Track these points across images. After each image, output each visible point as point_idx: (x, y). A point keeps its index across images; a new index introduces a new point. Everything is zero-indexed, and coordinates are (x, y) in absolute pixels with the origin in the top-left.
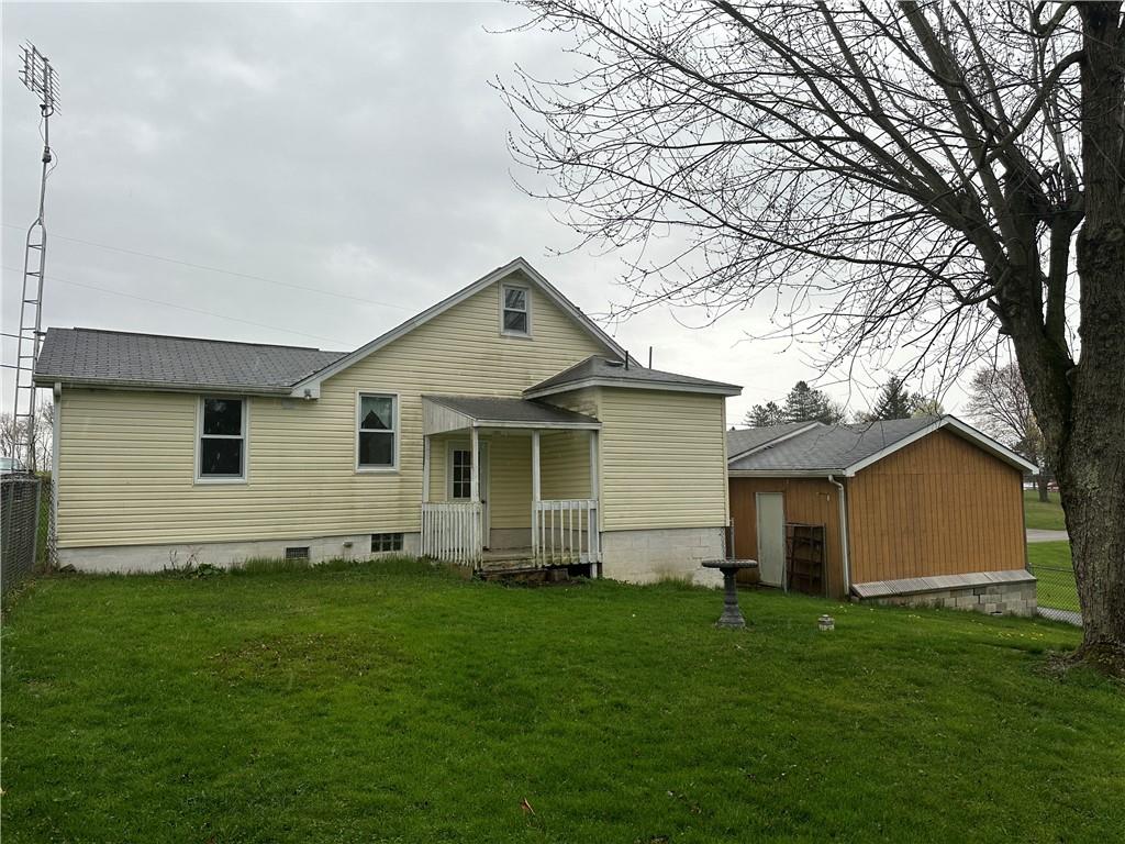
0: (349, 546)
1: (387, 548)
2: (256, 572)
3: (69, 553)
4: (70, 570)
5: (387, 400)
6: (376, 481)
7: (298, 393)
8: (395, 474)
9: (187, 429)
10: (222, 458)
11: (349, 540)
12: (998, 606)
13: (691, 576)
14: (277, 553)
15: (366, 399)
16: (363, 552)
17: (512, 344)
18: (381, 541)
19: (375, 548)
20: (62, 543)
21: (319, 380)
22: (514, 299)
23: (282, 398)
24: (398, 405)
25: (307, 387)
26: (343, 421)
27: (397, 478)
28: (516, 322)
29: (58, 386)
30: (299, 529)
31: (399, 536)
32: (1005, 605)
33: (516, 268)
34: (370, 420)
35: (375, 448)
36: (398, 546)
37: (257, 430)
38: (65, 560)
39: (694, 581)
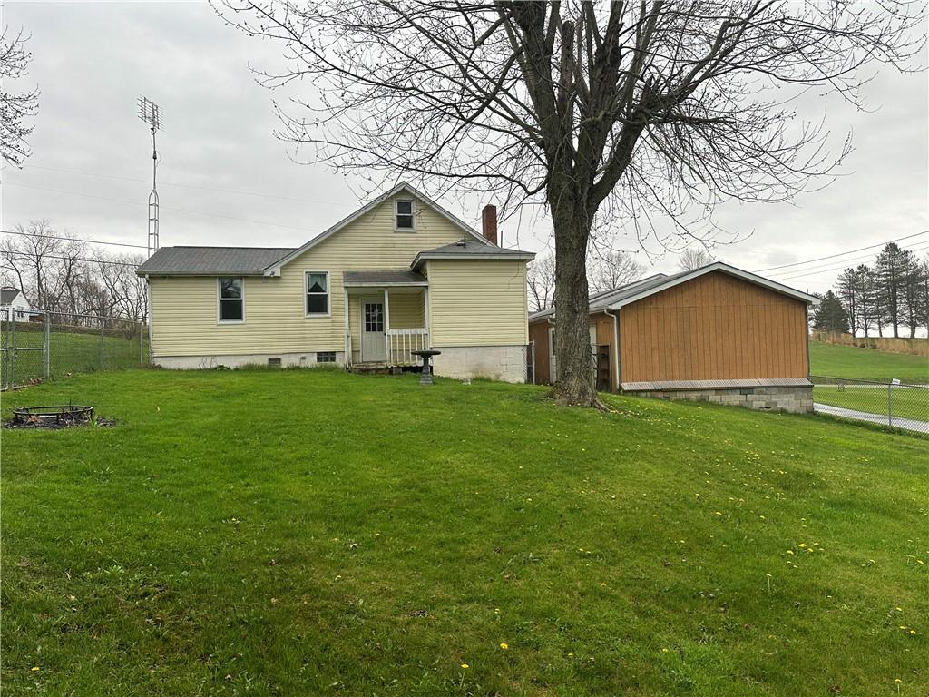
0: (303, 358)
1: (327, 360)
2: (250, 369)
3: (159, 359)
4: (160, 367)
5: (323, 276)
6: (318, 321)
7: (268, 274)
8: (329, 318)
9: (211, 296)
10: (231, 310)
11: (303, 355)
12: (767, 403)
13: (498, 376)
14: (263, 361)
15: (312, 275)
16: (312, 361)
17: (404, 236)
18: (323, 356)
19: (319, 359)
20: (156, 355)
21: (280, 265)
22: (405, 207)
23: (258, 277)
24: (329, 277)
25: (273, 270)
26: (297, 289)
27: (330, 321)
28: (405, 222)
29: (147, 276)
30: (276, 349)
31: (333, 353)
32: (776, 403)
33: (402, 188)
34: (316, 288)
35: (317, 304)
36: (333, 359)
37: (251, 296)
38: (158, 362)
39: (501, 379)
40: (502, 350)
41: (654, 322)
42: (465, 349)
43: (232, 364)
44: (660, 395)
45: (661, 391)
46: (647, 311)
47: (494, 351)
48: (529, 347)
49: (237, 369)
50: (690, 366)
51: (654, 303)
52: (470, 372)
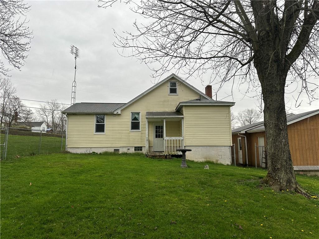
0: (129, 149)
1: (138, 150)
2: (106, 154)
3: (69, 149)
4: (69, 152)
5: (138, 114)
6: (135, 133)
7: (115, 113)
9: (92, 122)
10: (100, 128)
11: (129, 148)
13: (217, 161)
14: (112, 150)
15: (133, 113)
16: (132, 151)
17: (173, 97)
19: (135, 150)
20: (68, 147)
21: (120, 110)
22: (174, 84)
23: (112, 114)
24: (140, 114)
25: (118, 111)
26: (127, 119)
27: (140, 133)
28: (173, 91)
29: (66, 114)
30: (117, 145)
31: (141, 147)
33: (172, 76)
34: (135, 119)
35: (135, 126)
36: (141, 150)
37: (108, 123)
39: (219, 162)
40: (219, 148)
41: (296, 136)
42: (201, 147)
43: (98, 151)
44: (301, 173)
45: (302, 171)
46: (293, 131)
47: (215, 148)
48: (232, 147)
49: (100, 154)
50: (316, 158)
51: (296, 126)
52: (203, 158)
